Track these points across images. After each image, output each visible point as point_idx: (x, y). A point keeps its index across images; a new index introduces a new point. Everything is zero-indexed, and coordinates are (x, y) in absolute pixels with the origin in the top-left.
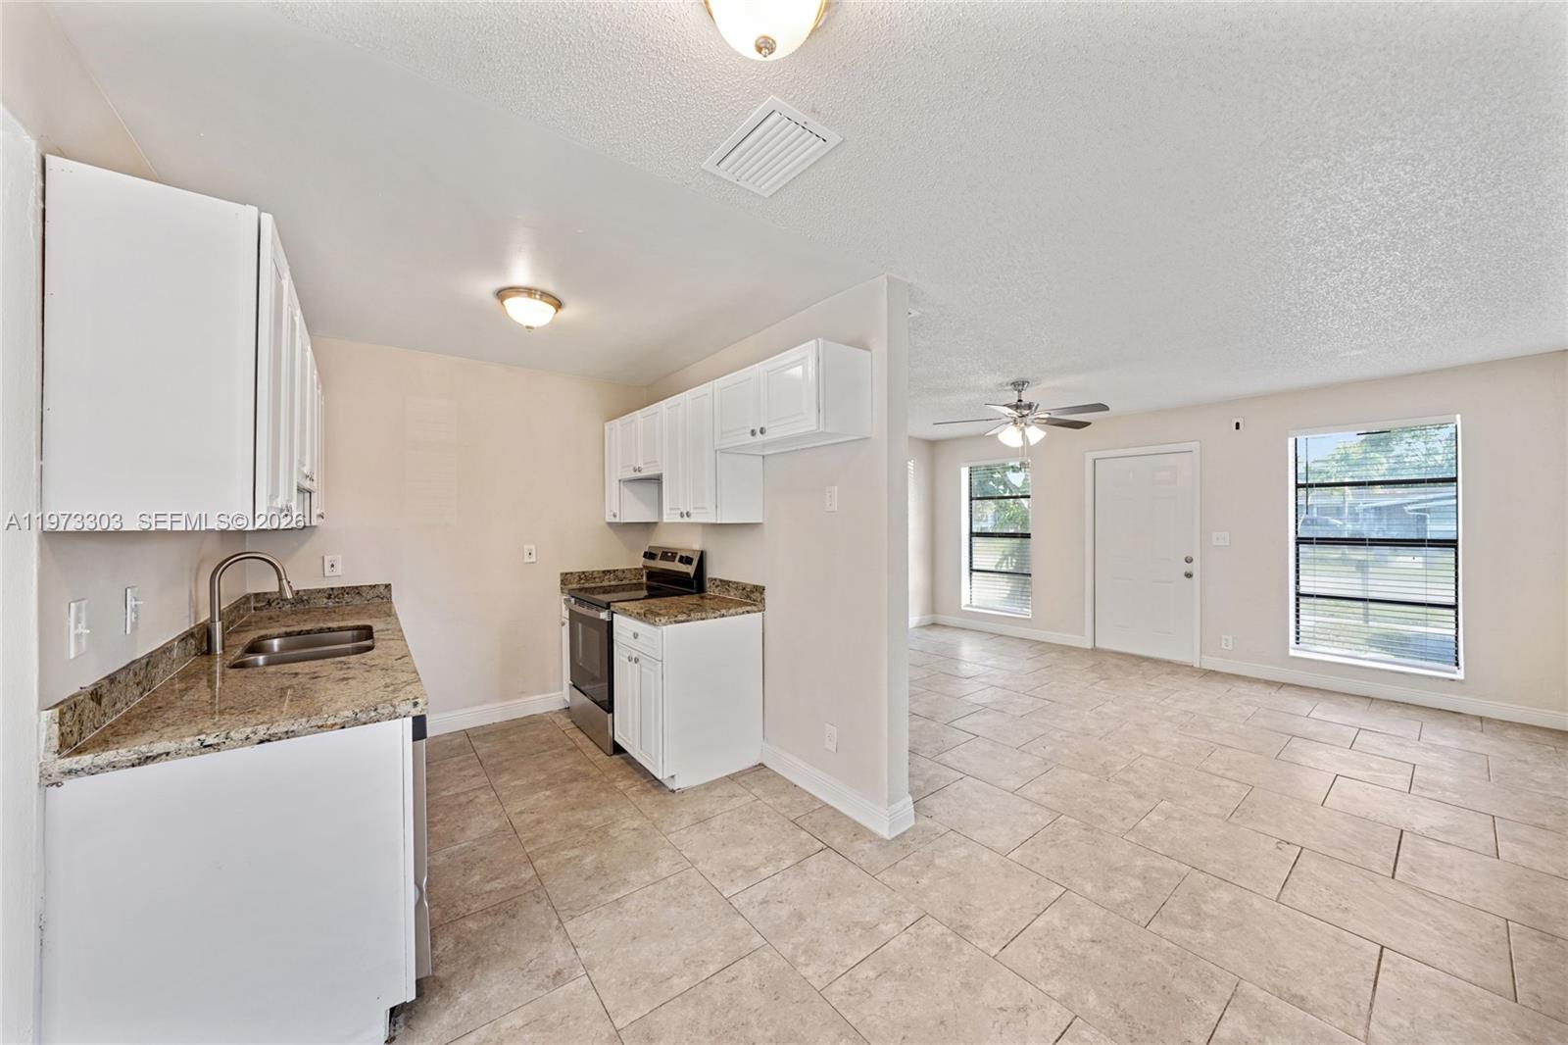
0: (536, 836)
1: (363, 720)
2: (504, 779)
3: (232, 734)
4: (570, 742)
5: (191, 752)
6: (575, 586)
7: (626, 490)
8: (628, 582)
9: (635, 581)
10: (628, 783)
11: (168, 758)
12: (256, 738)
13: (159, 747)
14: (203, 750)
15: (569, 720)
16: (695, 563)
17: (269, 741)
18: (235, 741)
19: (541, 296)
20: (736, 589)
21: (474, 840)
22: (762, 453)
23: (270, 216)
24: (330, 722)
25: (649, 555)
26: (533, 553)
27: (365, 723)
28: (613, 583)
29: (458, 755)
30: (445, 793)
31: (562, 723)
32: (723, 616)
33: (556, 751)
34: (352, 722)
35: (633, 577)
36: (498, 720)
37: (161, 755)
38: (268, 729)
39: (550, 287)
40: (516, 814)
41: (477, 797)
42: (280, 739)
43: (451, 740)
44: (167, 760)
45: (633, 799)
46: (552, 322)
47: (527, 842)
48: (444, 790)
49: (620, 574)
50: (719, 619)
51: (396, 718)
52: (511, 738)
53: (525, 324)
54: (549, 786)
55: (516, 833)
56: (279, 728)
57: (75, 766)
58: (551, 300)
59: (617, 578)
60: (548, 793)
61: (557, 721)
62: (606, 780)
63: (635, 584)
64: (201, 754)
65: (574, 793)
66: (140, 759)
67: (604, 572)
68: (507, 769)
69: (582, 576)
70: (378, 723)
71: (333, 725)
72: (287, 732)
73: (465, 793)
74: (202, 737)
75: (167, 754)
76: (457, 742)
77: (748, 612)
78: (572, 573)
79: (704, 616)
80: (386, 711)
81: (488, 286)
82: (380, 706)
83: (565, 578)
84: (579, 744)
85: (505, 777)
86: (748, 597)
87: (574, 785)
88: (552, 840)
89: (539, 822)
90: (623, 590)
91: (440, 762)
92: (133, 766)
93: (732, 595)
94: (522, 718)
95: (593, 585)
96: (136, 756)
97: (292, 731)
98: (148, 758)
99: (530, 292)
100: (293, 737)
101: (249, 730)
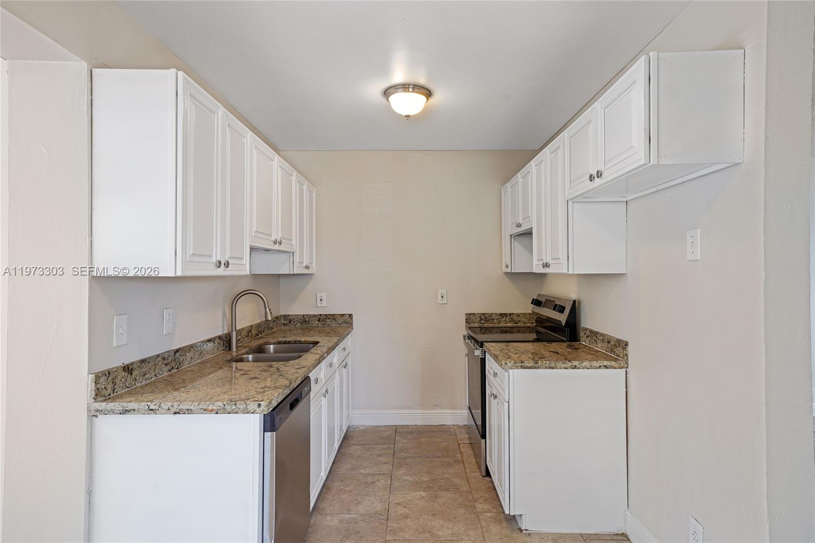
0: (399, 528)
1: (228, 410)
2: (401, 472)
3: (162, 404)
4: (459, 455)
5: (143, 412)
6: (476, 325)
7: (516, 243)
8: (522, 325)
9: (529, 325)
10: (486, 507)
11: (134, 413)
12: (173, 410)
13: (131, 406)
14: (149, 412)
15: (467, 436)
16: (567, 311)
17: (179, 413)
18: (163, 409)
19: (413, 88)
20: (603, 341)
21: (360, 515)
22: (624, 199)
23: (182, 72)
24: (210, 408)
25: (537, 303)
26: (445, 296)
27: (229, 413)
28: (509, 325)
29: (384, 444)
30: (362, 471)
31: (462, 436)
32: (575, 367)
33: (445, 460)
34: (222, 411)
35: (526, 320)
36: (419, 423)
37: (131, 410)
38: (179, 405)
39: (422, 81)
40: (395, 504)
41: (378, 480)
42: (184, 413)
43: (385, 431)
44: (134, 414)
45: (483, 523)
46: (425, 107)
47: (391, 530)
48: (363, 468)
49: (515, 317)
50: (570, 371)
51: (248, 413)
52: (422, 439)
53: (404, 114)
54: (428, 488)
55: (387, 520)
56: (184, 406)
57: (99, 408)
58: (423, 91)
59: (512, 320)
60: (424, 494)
61: (458, 434)
62: (470, 497)
63: (530, 327)
64: (148, 414)
65: (441, 501)
66: (123, 410)
67: (501, 315)
68: (407, 465)
69: (483, 317)
70: (236, 414)
71: (212, 410)
72: (188, 410)
73: (374, 475)
74: (149, 404)
75: (134, 410)
76: (386, 434)
77: (606, 367)
78: (474, 314)
79: (553, 365)
80: (241, 407)
81: (374, 90)
82: (238, 403)
83: (469, 318)
84: (465, 459)
85: (402, 471)
86: (612, 351)
87: (443, 494)
88: (407, 536)
89: (406, 517)
90: (518, 332)
91: (372, 446)
92: (121, 414)
93: (600, 347)
94: (436, 426)
95: (491, 325)
96: (121, 408)
97: (191, 410)
98: (126, 410)
99: (405, 87)
100: (191, 413)
101: (170, 404)
